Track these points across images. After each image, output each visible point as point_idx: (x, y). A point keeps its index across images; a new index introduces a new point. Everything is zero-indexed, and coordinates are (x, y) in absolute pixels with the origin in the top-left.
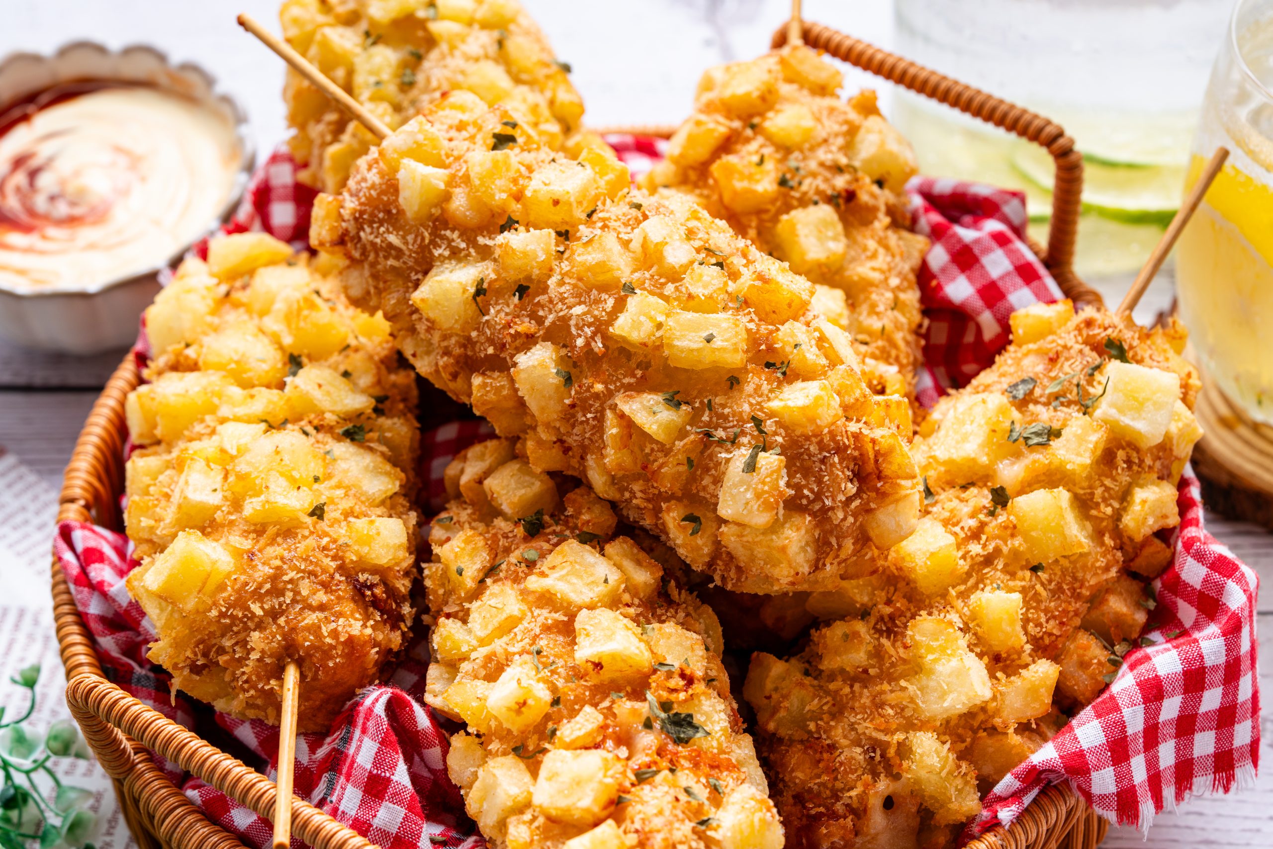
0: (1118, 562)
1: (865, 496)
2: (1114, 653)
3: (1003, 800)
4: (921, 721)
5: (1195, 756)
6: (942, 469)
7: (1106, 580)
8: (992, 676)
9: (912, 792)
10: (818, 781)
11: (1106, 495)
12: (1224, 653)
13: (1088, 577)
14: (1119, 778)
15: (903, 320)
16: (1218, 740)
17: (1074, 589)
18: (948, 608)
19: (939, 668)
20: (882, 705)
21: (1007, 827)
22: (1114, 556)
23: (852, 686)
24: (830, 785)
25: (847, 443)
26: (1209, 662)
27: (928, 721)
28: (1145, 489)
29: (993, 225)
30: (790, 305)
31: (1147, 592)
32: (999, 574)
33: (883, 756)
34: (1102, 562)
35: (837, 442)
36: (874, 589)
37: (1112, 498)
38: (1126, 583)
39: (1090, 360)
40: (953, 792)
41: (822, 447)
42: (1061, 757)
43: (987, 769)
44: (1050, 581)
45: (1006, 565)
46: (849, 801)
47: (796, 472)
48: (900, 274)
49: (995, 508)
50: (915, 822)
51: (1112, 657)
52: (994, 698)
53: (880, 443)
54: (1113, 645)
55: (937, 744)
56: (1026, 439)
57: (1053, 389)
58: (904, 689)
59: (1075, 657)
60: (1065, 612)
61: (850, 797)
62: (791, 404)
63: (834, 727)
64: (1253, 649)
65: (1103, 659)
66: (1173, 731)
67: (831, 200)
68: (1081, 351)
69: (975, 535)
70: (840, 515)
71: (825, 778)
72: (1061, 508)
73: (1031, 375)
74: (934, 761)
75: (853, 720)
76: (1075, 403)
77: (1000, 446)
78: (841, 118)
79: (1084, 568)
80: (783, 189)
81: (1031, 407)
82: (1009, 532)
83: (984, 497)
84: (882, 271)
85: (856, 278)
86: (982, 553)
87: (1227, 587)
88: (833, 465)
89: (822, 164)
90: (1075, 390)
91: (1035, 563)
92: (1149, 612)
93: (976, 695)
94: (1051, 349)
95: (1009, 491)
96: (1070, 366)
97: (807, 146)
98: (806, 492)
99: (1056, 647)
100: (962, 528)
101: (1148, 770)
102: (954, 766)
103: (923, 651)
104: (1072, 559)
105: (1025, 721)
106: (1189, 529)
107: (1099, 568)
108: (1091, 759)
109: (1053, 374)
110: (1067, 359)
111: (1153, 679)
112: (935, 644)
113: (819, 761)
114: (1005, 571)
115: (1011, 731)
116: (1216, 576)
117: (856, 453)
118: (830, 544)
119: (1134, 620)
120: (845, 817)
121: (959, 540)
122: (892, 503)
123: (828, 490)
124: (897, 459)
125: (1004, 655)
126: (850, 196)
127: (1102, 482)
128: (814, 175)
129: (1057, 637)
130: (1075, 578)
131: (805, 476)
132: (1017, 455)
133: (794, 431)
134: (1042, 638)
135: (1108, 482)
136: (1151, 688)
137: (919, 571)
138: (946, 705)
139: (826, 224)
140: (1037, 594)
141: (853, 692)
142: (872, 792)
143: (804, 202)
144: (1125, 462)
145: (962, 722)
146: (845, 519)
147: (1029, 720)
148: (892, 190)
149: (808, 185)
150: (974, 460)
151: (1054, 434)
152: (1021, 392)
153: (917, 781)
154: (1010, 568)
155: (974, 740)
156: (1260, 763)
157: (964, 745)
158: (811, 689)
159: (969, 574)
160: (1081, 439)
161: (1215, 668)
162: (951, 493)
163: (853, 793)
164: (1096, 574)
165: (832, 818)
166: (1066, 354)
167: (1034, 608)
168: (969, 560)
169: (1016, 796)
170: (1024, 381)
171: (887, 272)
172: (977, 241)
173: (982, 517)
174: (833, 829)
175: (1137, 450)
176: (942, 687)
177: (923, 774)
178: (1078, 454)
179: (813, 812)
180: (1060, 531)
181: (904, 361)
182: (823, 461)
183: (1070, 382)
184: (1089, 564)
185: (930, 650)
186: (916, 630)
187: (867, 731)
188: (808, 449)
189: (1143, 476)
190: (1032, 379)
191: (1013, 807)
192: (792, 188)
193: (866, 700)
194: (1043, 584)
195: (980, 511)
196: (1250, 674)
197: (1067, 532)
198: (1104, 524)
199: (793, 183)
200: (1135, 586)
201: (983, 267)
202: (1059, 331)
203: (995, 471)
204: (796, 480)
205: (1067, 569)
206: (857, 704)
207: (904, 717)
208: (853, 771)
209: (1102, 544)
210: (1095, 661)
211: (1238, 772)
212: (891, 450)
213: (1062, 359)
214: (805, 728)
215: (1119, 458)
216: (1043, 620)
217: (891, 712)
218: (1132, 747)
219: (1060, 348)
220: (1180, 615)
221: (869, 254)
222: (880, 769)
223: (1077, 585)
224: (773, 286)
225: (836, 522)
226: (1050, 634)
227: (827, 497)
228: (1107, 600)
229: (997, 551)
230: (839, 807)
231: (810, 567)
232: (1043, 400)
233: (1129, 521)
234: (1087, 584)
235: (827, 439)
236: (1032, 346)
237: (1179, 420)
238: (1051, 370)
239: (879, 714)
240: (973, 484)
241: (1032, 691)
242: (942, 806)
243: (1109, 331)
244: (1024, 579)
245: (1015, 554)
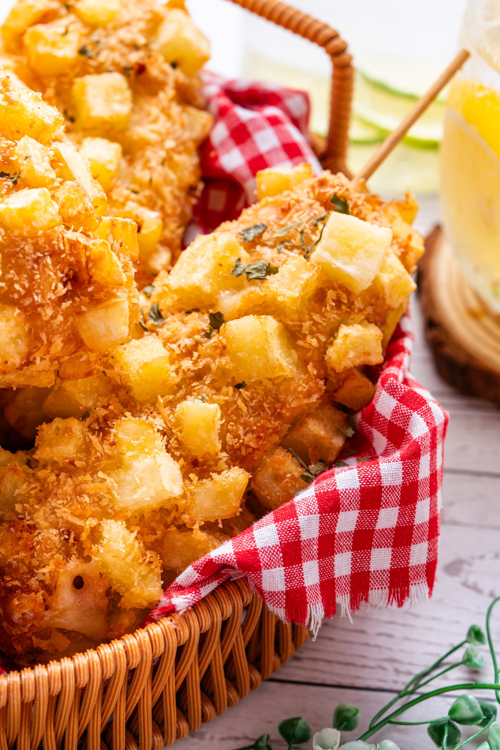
0: (320, 390)
1: (77, 299)
2: (308, 471)
3: (181, 589)
4: (114, 510)
5: (372, 570)
6: (176, 297)
7: (308, 405)
8: (185, 476)
9: (101, 575)
10: (16, 557)
11: (314, 328)
12: (401, 475)
13: (290, 399)
14: (289, 578)
15: (172, 176)
16: (394, 557)
17: (275, 410)
18: (155, 414)
19: (136, 464)
20: (81, 494)
21: (181, 613)
22: (317, 384)
23: (58, 475)
24: (27, 562)
25: (62, 248)
26: (386, 482)
27: (121, 512)
28: (351, 327)
29: (272, 111)
30: (31, 126)
31: (349, 422)
32: (205, 387)
33: (76, 539)
34: (303, 388)
35: (53, 246)
36: (99, 396)
37: (321, 333)
38: (329, 412)
39: (316, 212)
40: (136, 578)
41: (37, 248)
42: (236, 553)
43: (175, 562)
44: (252, 399)
45: (213, 381)
46: (42, 578)
47: (11, 268)
48: (177, 139)
49: (211, 331)
50: (104, 602)
51: (306, 474)
52: (184, 496)
53: (91, 250)
54: (308, 463)
55: (126, 532)
56: (249, 273)
57: (280, 233)
58: (103, 480)
59: (270, 470)
60: (263, 428)
61: (44, 574)
62: (12, 206)
63: (37, 510)
64: (433, 476)
65: (296, 475)
66: (350, 544)
67: (125, 71)
68: (311, 206)
69: (188, 353)
70: (49, 312)
71: (23, 554)
72: (266, 333)
73: (264, 222)
74: (120, 547)
75: (54, 504)
76: (298, 247)
77: (225, 278)
78: (147, 8)
79: (287, 391)
80: (83, 58)
81: (258, 248)
82: (218, 351)
83: (204, 321)
84: (159, 133)
85: (135, 138)
86: (193, 368)
87: (412, 419)
88: (46, 265)
89: (122, 42)
90: (299, 236)
91: (239, 381)
92: (347, 440)
93: (164, 490)
94: (284, 202)
95: (225, 317)
96: (298, 217)
97: (110, 25)
98: (17, 286)
99: (252, 459)
100: (179, 346)
101: (321, 576)
102: (139, 554)
103: (124, 448)
104: (276, 382)
105: (213, 521)
106: (391, 368)
107: (301, 392)
108: (263, 558)
109: (282, 222)
110: (297, 211)
111: (332, 492)
112: (135, 443)
113: (19, 539)
114: (212, 385)
115: (196, 527)
116: (404, 408)
117: (72, 259)
118: (40, 340)
119: (331, 443)
120: (36, 592)
121: (175, 356)
122: (102, 308)
123: (39, 288)
124: (105, 266)
125: (201, 460)
126: (141, 69)
127: (311, 316)
128: (112, 49)
129: (254, 449)
130: (277, 400)
131: (19, 273)
132: (239, 288)
133: (12, 232)
134: (239, 449)
135: (316, 317)
136: (328, 500)
137: (132, 379)
138: (136, 496)
139: (116, 90)
140: (238, 409)
141: (58, 480)
142: (61, 570)
143: (100, 70)
144: (334, 301)
145: (158, 517)
146: (54, 317)
147: (217, 520)
148: (185, 72)
149: (104, 56)
150: (198, 288)
151: (271, 270)
152: (250, 236)
153: (104, 565)
154: (216, 384)
155: (164, 535)
156: (435, 583)
157: (154, 537)
158: (23, 475)
159: (179, 386)
160: (294, 276)
161: (391, 489)
162: (178, 316)
163: (46, 570)
164: (298, 398)
165: (25, 593)
166: (297, 207)
167: (233, 421)
168: (181, 374)
169: (195, 586)
170: (256, 227)
171: (163, 137)
172: (252, 120)
173: (197, 337)
174: (24, 601)
175: (349, 293)
176: (135, 481)
177: (109, 558)
178: (290, 289)
179: (9, 585)
180: (264, 353)
181: (169, 211)
182: (37, 261)
183: (296, 230)
184: (292, 388)
185: (131, 447)
186: (120, 429)
187: (64, 515)
188: (23, 249)
189: (352, 316)
190: (263, 225)
191: (189, 596)
192: (90, 58)
193: (68, 488)
194: (244, 401)
195: (198, 332)
196: (427, 500)
197: (270, 355)
198: (310, 354)
199: (92, 53)
200: (339, 416)
201: (253, 142)
202: (294, 188)
203: (217, 300)
204: (9, 276)
205: (270, 391)
206: (60, 491)
207: (101, 507)
208: (48, 551)
209: (307, 372)
210: (289, 475)
211: (413, 589)
212: (101, 257)
213: (293, 210)
214: (13, 510)
215: (328, 297)
216: (241, 432)
217: (87, 499)
218: (305, 552)
219: (293, 202)
220: (375, 444)
221: (151, 118)
222: (74, 550)
223: (278, 405)
224: (18, 108)
225: (45, 319)
226: (248, 447)
227: (37, 294)
228: (306, 423)
229: (207, 369)
230: (33, 582)
231: (22, 359)
232: (270, 243)
233: (332, 353)
234: (288, 406)
235: (41, 241)
236: (271, 199)
237: (392, 272)
238: (281, 219)
239: (78, 501)
240: (197, 310)
241: (222, 495)
242: (127, 590)
243: (337, 188)
244: (227, 395)
245: (223, 372)
